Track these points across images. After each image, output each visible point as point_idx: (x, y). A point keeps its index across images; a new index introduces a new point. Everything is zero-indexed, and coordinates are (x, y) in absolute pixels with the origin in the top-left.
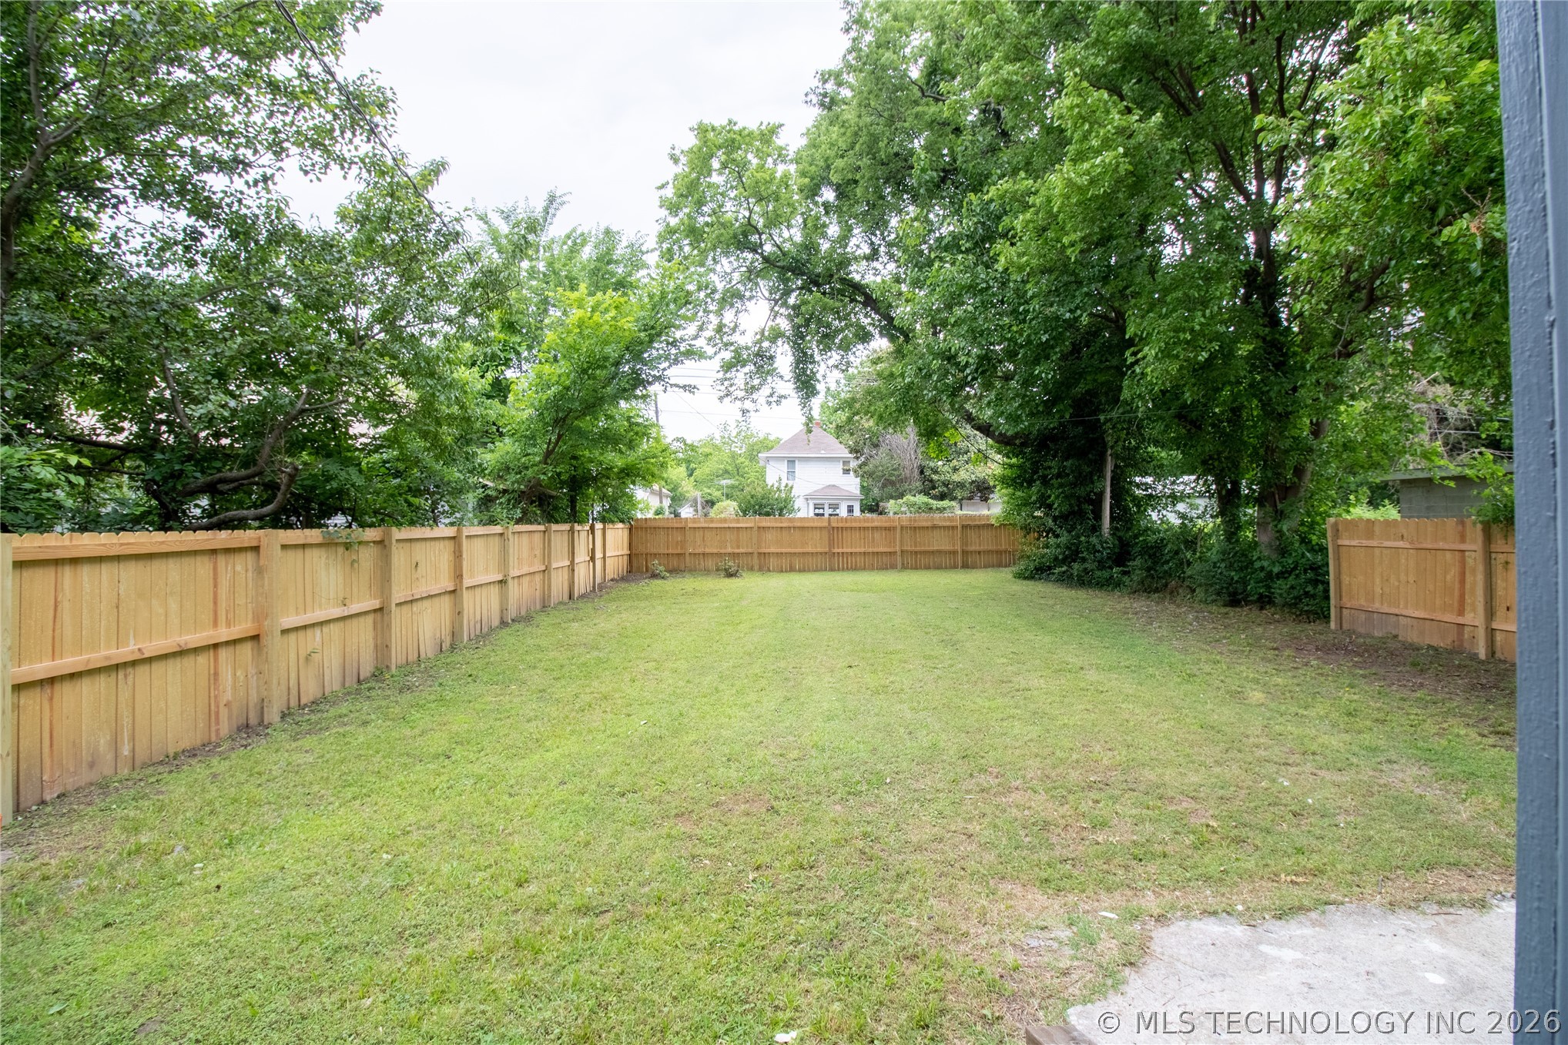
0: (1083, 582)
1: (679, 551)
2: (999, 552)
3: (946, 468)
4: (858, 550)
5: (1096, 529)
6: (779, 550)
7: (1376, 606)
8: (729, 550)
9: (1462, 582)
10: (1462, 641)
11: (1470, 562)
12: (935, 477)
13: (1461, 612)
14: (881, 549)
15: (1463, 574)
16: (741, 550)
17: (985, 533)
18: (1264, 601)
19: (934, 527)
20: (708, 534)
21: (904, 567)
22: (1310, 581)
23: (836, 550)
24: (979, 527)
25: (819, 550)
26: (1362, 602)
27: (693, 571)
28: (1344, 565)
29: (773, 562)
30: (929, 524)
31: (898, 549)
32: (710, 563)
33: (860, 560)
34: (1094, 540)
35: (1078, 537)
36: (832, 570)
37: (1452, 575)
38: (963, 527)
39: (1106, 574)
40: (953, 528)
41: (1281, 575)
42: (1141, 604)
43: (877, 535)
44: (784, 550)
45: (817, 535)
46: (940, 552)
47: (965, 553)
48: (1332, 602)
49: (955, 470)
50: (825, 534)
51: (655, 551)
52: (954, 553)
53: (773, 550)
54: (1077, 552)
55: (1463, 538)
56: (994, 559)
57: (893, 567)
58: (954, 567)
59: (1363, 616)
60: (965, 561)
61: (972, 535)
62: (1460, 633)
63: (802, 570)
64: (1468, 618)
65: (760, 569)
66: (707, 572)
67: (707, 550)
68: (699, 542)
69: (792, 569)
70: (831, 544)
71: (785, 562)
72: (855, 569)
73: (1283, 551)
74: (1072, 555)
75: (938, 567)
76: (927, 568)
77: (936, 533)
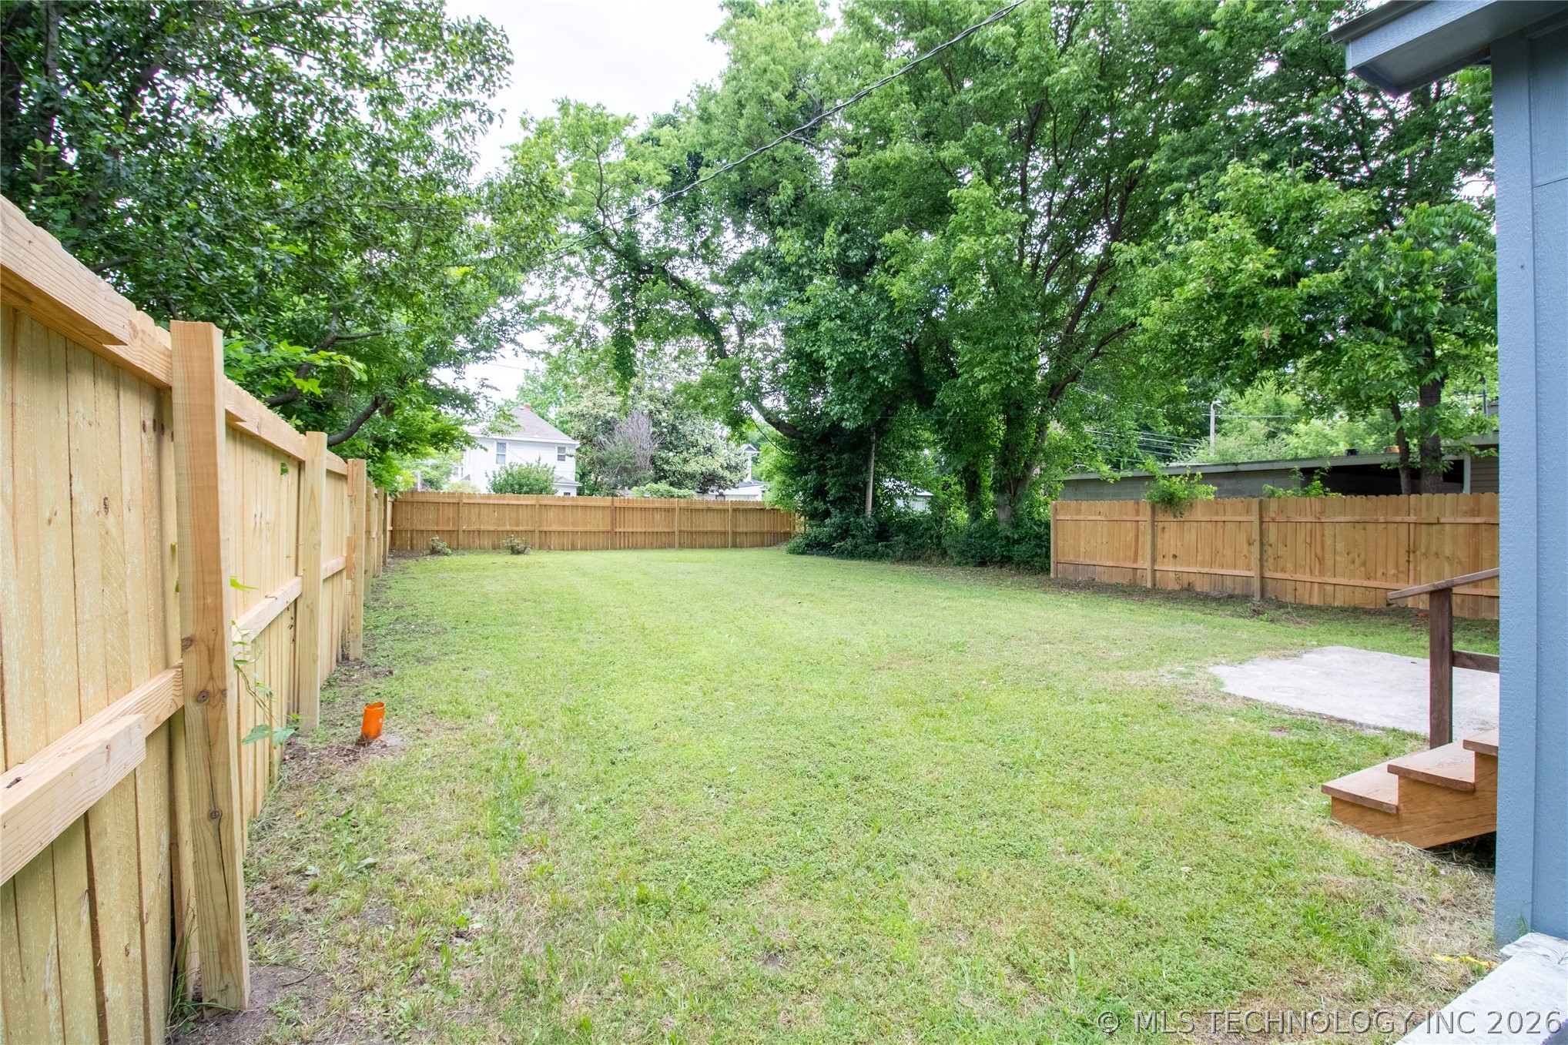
0: (851, 554)
1: (450, 528)
2: (762, 534)
3: (676, 459)
4: (639, 530)
5: (860, 512)
6: (561, 529)
7: (1081, 560)
8: (508, 528)
9: (1137, 541)
10: (1135, 578)
11: (1142, 528)
12: (666, 467)
13: (1135, 561)
14: (661, 529)
15: (1137, 536)
16: (520, 528)
17: (752, 517)
18: (1005, 561)
19: (709, 510)
20: (484, 511)
21: (681, 546)
22: (1037, 546)
23: (618, 530)
24: (746, 510)
25: (601, 529)
26: (1072, 558)
27: (468, 549)
28: (1060, 534)
29: (554, 541)
30: (704, 506)
31: (676, 529)
32: (487, 542)
33: (640, 540)
34: (861, 521)
35: (847, 518)
36: (614, 548)
37: (1131, 536)
38: (735, 510)
39: (871, 548)
40: (725, 511)
41: (1018, 542)
42: (903, 569)
43: (658, 516)
44: (566, 529)
45: (600, 514)
46: (712, 532)
47: (734, 534)
48: (1052, 559)
49: (685, 461)
50: (608, 513)
51: (422, 528)
52: (725, 533)
53: (554, 528)
54: (847, 531)
55: (1138, 514)
56: (758, 539)
57: (671, 546)
58: (724, 546)
59: (1072, 568)
60: (733, 541)
61: (741, 517)
62: (1135, 574)
63: (584, 549)
64: (1140, 564)
65: (541, 548)
66: (482, 549)
67: (483, 528)
68: (474, 518)
69: (574, 548)
70: (614, 523)
71: (567, 542)
72: (635, 547)
73: (1016, 526)
74: (844, 532)
75: (711, 547)
76: (702, 547)
77: (710, 514)
